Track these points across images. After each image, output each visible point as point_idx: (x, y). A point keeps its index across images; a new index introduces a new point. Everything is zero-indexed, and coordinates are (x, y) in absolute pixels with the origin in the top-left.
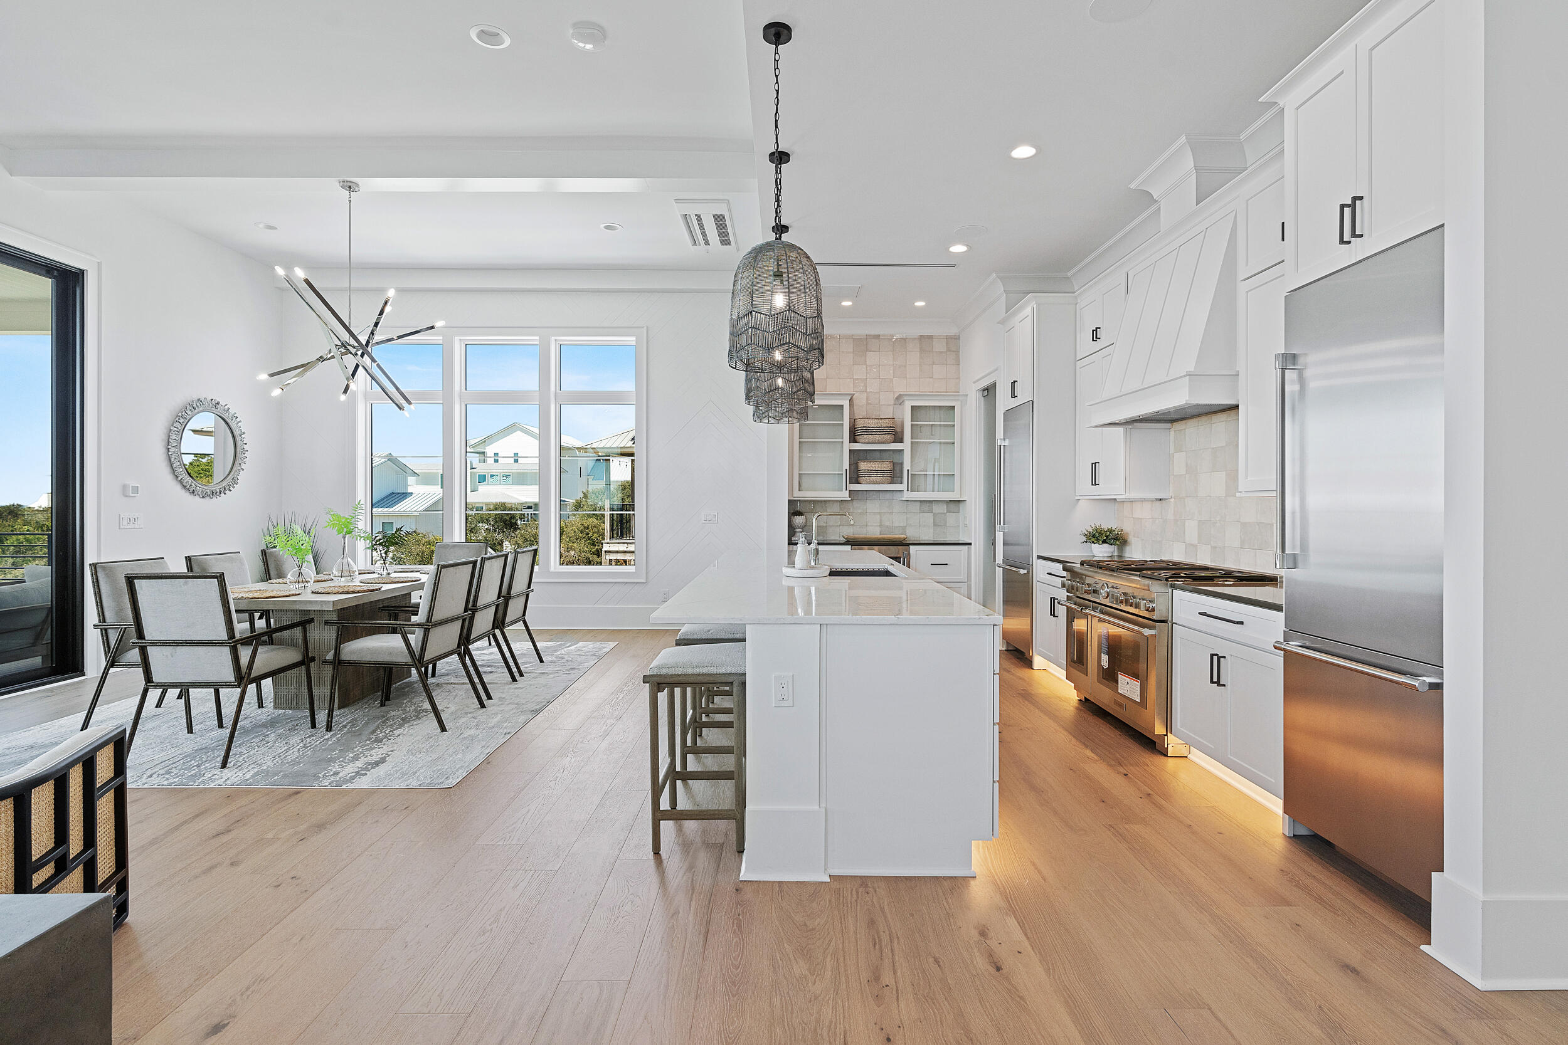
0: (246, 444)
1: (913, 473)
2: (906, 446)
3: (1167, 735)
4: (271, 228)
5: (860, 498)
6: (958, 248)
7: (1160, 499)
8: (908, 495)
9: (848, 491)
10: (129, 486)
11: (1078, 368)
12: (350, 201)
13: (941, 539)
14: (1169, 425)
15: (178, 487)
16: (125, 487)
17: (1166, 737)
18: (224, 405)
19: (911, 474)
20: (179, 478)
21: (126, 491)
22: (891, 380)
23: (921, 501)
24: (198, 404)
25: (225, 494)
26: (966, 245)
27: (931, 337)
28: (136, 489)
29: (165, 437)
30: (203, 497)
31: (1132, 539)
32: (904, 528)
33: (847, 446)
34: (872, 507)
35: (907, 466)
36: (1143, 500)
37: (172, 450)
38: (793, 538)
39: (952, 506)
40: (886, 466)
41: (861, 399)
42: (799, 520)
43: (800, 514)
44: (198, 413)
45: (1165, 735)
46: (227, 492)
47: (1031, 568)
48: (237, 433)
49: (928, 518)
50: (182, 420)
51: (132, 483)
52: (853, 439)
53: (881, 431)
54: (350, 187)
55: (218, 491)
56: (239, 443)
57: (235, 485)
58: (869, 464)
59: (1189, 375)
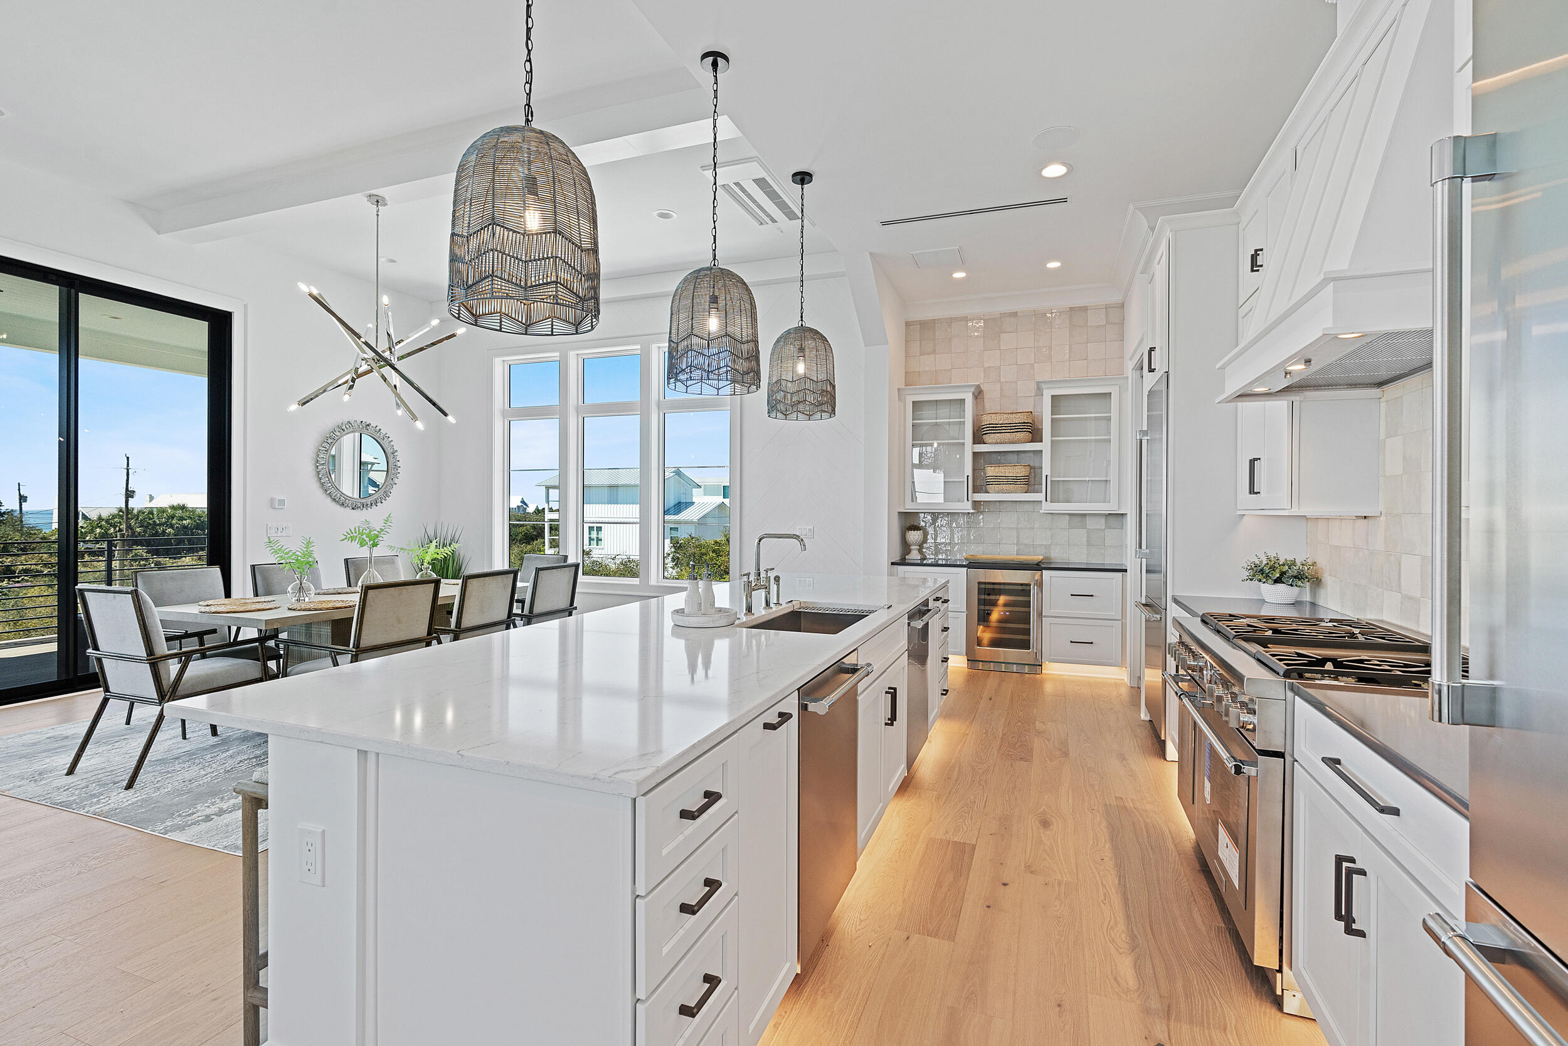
0: (399, 461)
1: (1054, 479)
2: (1045, 446)
3: (1280, 971)
4: (393, 261)
5: (992, 510)
6: (1055, 170)
7: (1365, 517)
8: (1047, 507)
9: (970, 503)
10: (275, 499)
11: (1240, 316)
12: (378, 215)
13: (1096, 561)
14: (1375, 392)
15: (329, 500)
16: (272, 500)
17: (1279, 975)
18: (375, 426)
19: (1051, 481)
20: (328, 492)
21: (275, 504)
22: (1032, 366)
23: (1070, 515)
24: (347, 426)
25: (377, 506)
26: (1064, 164)
27: (1085, 309)
28: (282, 502)
29: (314, 456)
30: (353, 509)
31: (1327, 579)
32: (1048, 547)
33: (969, 448)
34: (1007, 520)
35: (1046, 470)
36: (1341, 519)
37: (320, 467)
38: (907, 557)
39: (1112, 520)
40: (1020, 471)
41: (992, 393)
42: (914, 536)
43: (916, 528)
44: (347, 434)
45: (1277, 971)
46: (379, 504)
47: (1163, 614)
48: (389, 451)
49: (1080, 535)
50: (329, 441)
51: (278, 497)
52: (978, 439)
53: (1014, 428)
54: (378, 201)
55: (369, 503)
56: (391, 460)
57: (387, 498)
58: (997, 469)
59: (1335, 279)
